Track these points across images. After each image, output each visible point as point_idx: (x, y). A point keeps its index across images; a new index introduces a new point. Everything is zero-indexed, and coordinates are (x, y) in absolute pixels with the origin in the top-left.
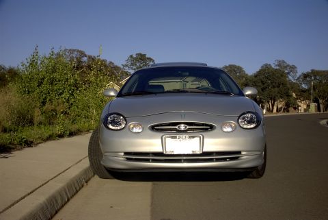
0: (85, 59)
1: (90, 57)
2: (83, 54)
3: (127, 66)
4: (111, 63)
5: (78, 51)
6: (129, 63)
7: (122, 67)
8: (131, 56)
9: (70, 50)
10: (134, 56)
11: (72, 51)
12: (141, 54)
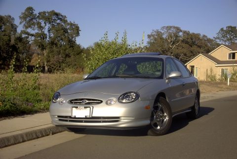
0: (181, 34)
1: (185, 32)
2: (178, 30)
3: (218, 38)
4: (204, 36)
5: (174, 27)
6: (220, 36)
7: (214, 39)
8: (222, 29)
9: (167, 27)
10: (225, 29)
11: (169, 28)
12: (231, 27)
